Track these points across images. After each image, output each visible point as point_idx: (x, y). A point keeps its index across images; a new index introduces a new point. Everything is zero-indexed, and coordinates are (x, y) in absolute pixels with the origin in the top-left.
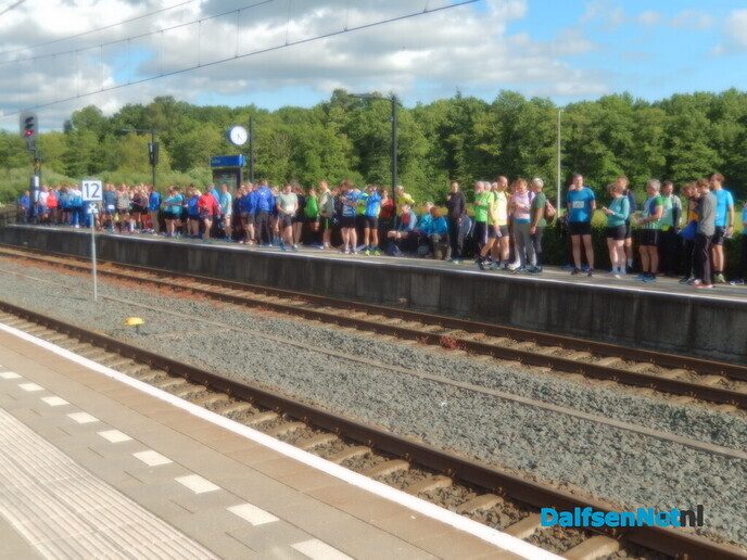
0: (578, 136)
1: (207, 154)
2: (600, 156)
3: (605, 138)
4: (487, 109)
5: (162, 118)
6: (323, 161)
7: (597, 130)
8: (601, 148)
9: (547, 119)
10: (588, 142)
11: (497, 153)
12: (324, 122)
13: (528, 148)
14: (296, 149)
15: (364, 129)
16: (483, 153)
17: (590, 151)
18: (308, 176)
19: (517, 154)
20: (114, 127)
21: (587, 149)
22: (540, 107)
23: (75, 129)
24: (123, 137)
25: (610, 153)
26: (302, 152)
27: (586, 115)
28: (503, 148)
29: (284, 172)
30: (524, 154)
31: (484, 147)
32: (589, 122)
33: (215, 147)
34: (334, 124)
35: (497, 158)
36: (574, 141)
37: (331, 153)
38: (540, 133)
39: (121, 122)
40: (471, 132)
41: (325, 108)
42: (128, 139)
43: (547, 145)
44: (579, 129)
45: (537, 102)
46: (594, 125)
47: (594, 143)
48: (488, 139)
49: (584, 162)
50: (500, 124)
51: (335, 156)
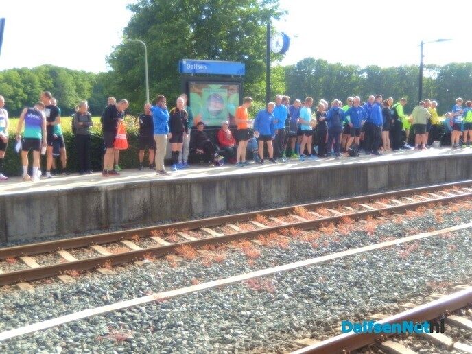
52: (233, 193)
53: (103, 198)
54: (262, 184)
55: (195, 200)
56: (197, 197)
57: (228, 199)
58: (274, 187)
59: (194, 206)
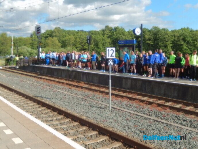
0: (176, 39)
1: (71, 43)
2: (182, 45)
3: (184, 40)
4: (150, 31)
5: (57, 34)
6: (103, 45)
7: (182, 37)
8: (182, 43)
9: (167, 34)
10: (179, 41)
11: (152, 43)
12: (103, 35)
13: (161, 42)
14: (96, 42)
16: (148, 43)
17: (179, 43)
18: (99, 50)
19: (158, 44)
20: (44, 35)
22: (165, 31)
23: (33, 36)
24: (47, 39)
25: (185, 44)
26: (97, 43)
27: (178, 33)
28: (154, 42)
29: (92, 49)
30: (160, 44)
31: (148, 42)
32: (179, 35)
33: (73, 41)
34: (106, 35)
35: (152, 45)
36: (175, 40)
37: (105, 43)
38: (165, 38)
39: (46, 34)
40: (144, 38)
41: (103, 31)
42: (49, 39)
43: (167, 42)
44: (176, 37)
45: (164, 29)
46: (180, 36)
47: (181, 41)
48: (149, 40)
49: (177, 46)
50: (153, 35)
51: (106, 44)
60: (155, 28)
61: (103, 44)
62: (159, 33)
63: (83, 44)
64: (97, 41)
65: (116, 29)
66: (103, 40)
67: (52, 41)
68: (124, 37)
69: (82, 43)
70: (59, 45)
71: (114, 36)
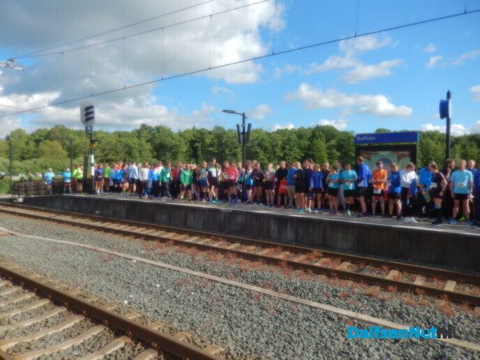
0: (248, 144)
2: (258, 152)
3: (259, 145)
4: (210, 133)
5: (59, 135)
6: (140, 154)
7: (257, 142)
8: (258, 149)
10: (253, 147)
11: (216, 151)
12: (139, 137)
13: (228, 149)
14: (127, 148)
15: (158, 141)
16: (210, 151)
21: (253, 150)
25: (262, 151)
26: (130, 150)
28: (218, 149)
30: (227, 152)
31: (210, 149)
34: (143, 138)
35: (216, 153)
40: (204, 143)
41: (138, 131)
43: (235, 148)
45: (231, 131)
47: (255, 147)
48: (211, 145)
49: (250, 155)
50: (216, 139)
51: (145, 152)
52: (301, 231)
53: (222, 216)
54: (328, 229)
55: (272, 229)
56: (274, 227)
57: (297, 234)
58: (340, 234)
59: (271, 233)
60: (218, 128)
61: (140, 151)
62: (225, 136)
63: (106, 152)
64: (131, 147)
65: (158, 129)
66: (140, 145)
67: (51, 146)
68: (173, 142)
69: (104, 150)
70: (65, 153)
71: (156, 140)
